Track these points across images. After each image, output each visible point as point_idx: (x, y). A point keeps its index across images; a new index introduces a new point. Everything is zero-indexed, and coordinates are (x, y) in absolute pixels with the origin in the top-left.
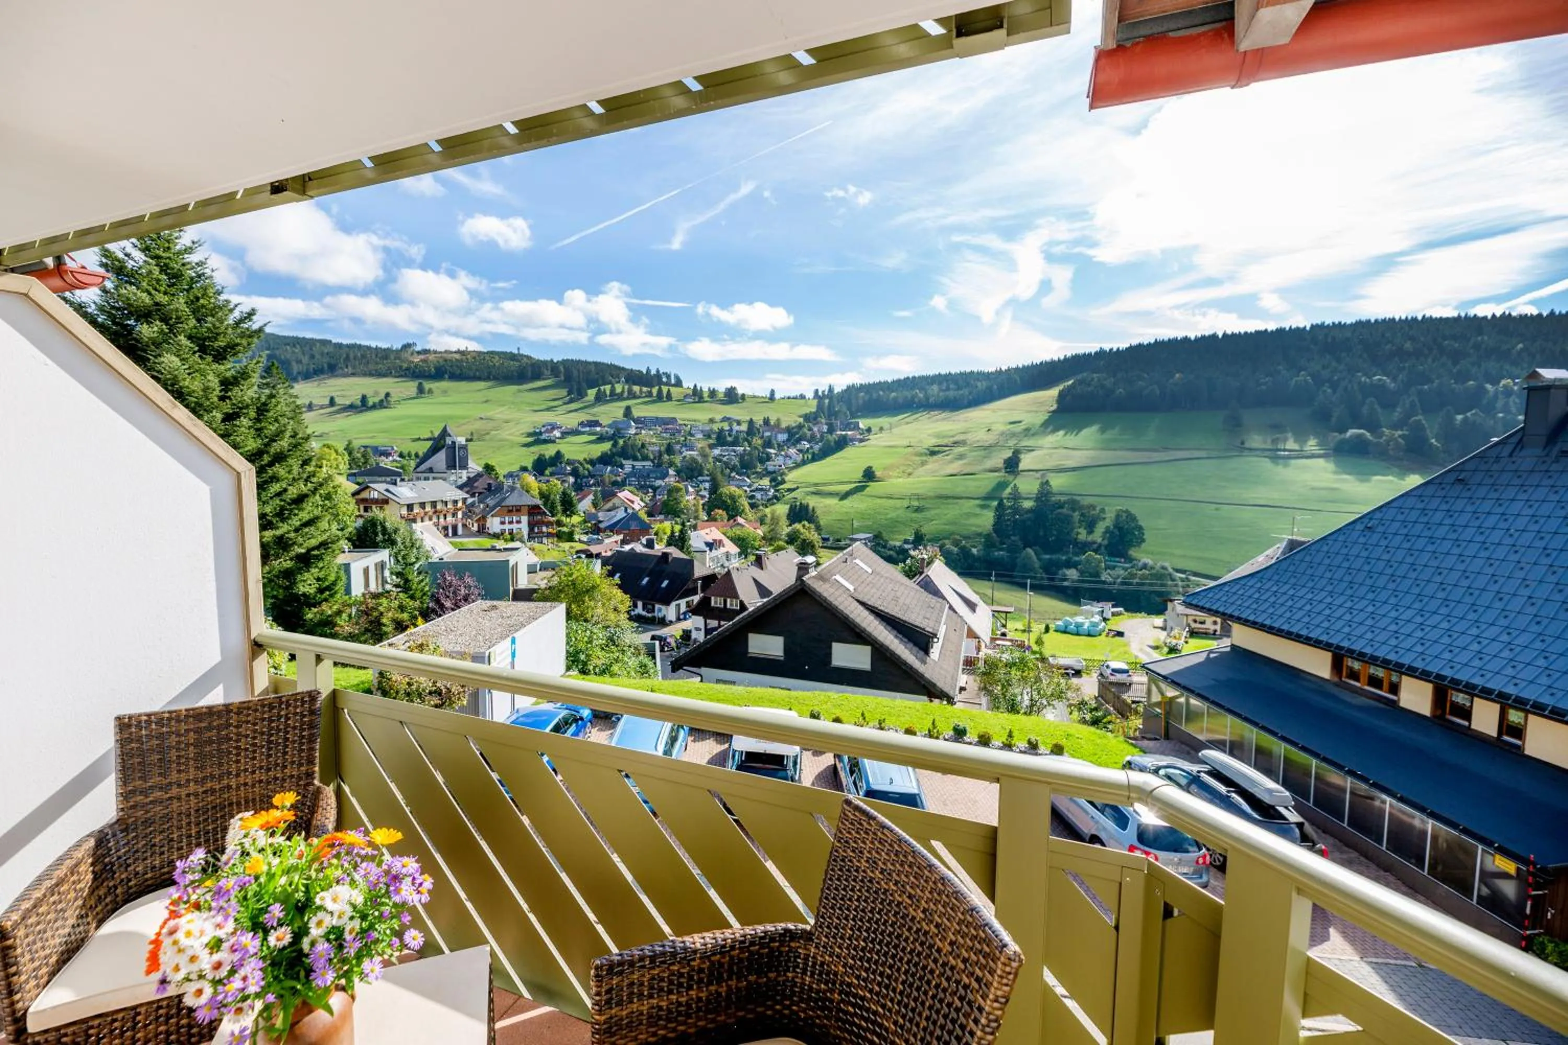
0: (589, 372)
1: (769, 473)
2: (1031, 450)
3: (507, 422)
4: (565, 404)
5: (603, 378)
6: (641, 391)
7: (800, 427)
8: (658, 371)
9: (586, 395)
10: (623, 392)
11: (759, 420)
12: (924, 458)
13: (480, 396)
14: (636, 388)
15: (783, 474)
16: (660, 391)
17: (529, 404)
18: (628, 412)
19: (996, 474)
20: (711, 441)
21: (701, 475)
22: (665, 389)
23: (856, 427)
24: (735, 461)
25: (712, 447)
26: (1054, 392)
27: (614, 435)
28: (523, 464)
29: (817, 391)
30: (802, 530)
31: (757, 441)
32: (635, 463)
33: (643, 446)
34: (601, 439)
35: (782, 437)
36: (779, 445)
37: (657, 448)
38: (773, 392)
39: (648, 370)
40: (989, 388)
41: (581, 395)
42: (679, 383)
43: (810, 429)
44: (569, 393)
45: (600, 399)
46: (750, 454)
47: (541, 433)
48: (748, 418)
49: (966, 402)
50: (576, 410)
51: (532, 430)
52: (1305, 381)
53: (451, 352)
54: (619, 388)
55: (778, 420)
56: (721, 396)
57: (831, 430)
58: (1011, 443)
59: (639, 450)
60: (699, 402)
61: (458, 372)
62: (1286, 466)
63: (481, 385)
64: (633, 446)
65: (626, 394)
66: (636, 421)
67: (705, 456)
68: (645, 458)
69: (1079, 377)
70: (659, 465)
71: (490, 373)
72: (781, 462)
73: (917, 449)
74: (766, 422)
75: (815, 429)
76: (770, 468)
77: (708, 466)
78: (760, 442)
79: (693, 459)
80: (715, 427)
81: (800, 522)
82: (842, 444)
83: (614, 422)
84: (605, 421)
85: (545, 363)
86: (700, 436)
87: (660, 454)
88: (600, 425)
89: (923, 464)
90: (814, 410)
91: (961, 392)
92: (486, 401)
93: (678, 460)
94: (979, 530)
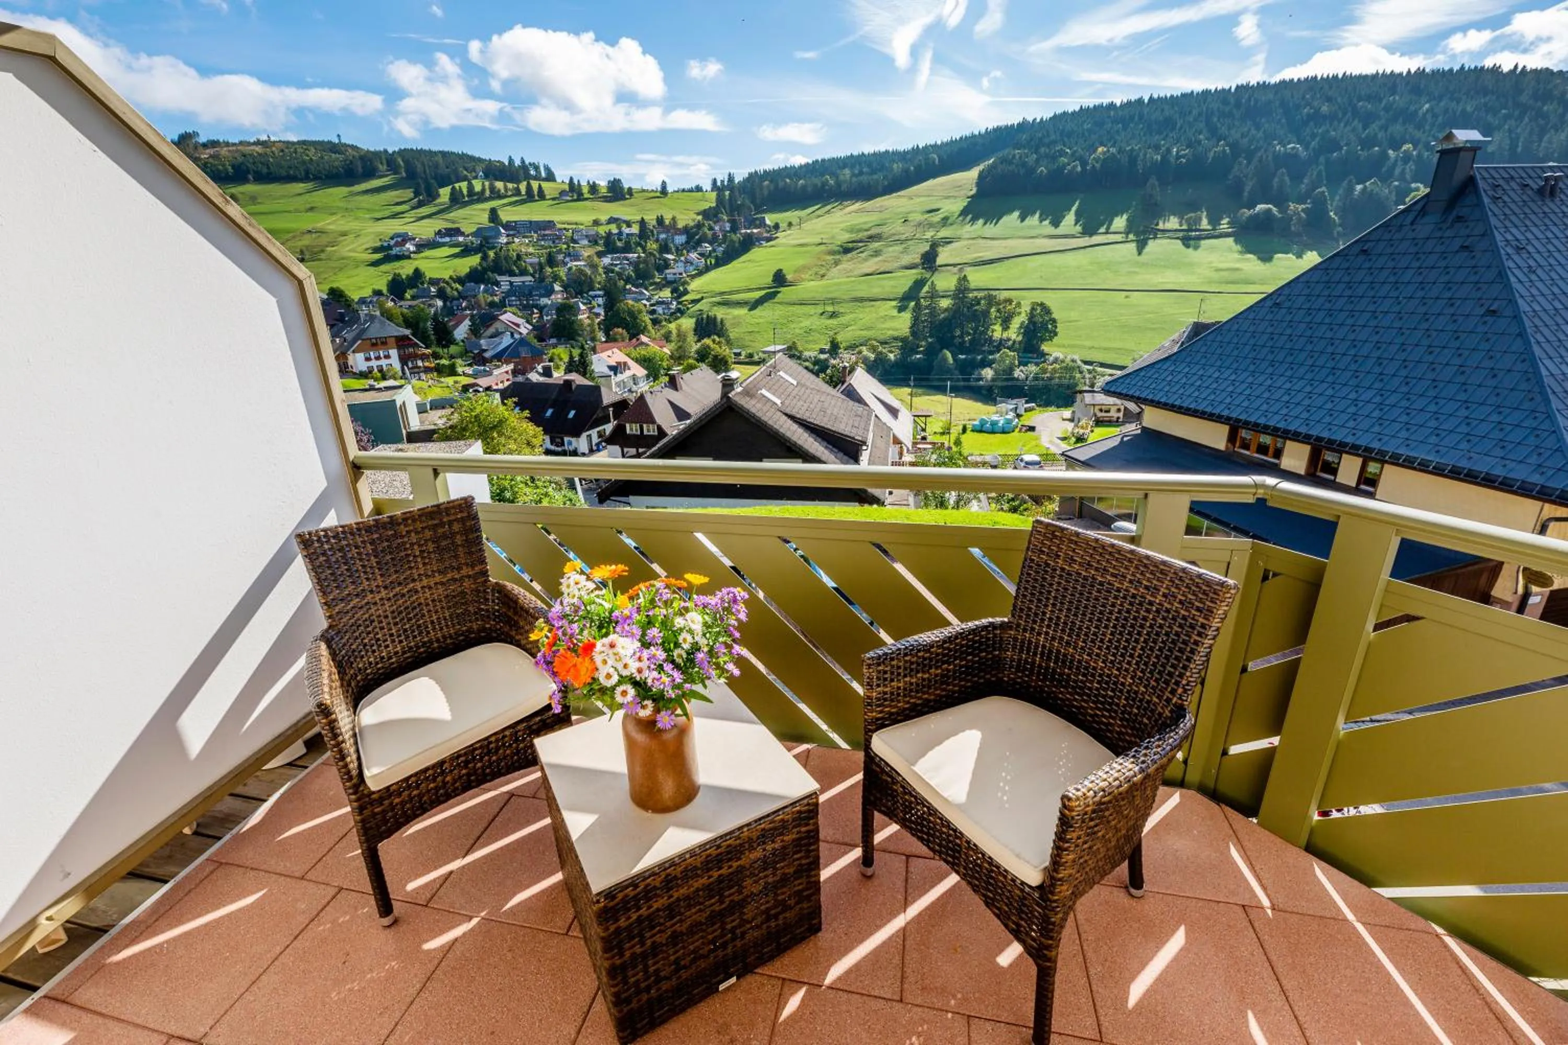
0: (436, 166)
1: (667, 283)
2: (948, 241)
3: (344, 234)
4: (413, 208)
5: (455, 171)
6: (506, 189)
7: (699, 226)
8: (523, 161)
9: (438, 196)
10: (483, 190)
11: (651, 219)
12: (838, 257)
13: (300, 202)
14: (499, 185)
15: (685, 283)
16: (529, 188)
17: (369, 210)
18: (493, 213)
19: (914, 271)
20: (600, 249)
21: (592, 289)
22: (535, 185)
23: (762, 224)
24: (630, 271)
25: (600, 255)
26: (973, 174)
27: (481, 245)
28: (377, 287)
29: (715, 181)
30: (712, 345)
31: (652, 246)
32: (513, 279)
33: (519, 257)
34: (467, 251)
35: (680, 239)
36: (677, 249)
37: (536, 260)
38: (664, 185)
39: (511, 160)
40: (906, 171)
41: (432, 196)
42: (550, 177)
43: (711, 228)
44: (417, 194)
45: (456, 200)
46: (645, 262)
47: (390, 247)
48: (639, 218)
49: (880, 189)
50: (429, 216)
51: (378, 244)
52: (1224, 151)
53: (249, 144)
54: (477, 186)
55: (674, 219)
56: (604, 191)
57: (734, 229)
58: (929, 234)
59: (515, 263)
60: (578, 200)
61: (265, 170)
62: (1196, 248)
63: (300, 187)
64: (507, 258)
65: (487, 193)
66: (507, 226)
67: (594, 267)
68: (523, 272)
69: (1000, 154)
70: (542, 280)
71: (307, 172)
72: (681, 270)
73: (830, 247)
74: (660, 221)
75: (717, 228)
76: (670, 277)
77: (599, 279)
78: (655, 246)
79: (580, 271)
80: (602, 230)
81: (709, 336)
82: (747, 244)
83: (479, 229)
84: (469, 229)
85: (377, 154)
86: (585, 242)
87: (541, 266)
88: (462, 234)
89: (837, 263)
90: (714, 205)
91: (875, 177)
92: (311, 209)
93: (562, 272)
94: (896, 334)
